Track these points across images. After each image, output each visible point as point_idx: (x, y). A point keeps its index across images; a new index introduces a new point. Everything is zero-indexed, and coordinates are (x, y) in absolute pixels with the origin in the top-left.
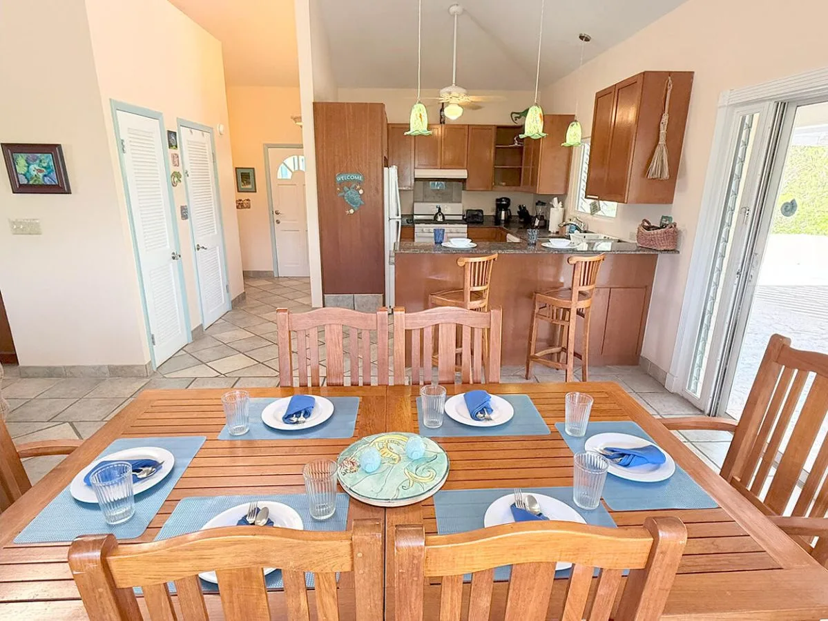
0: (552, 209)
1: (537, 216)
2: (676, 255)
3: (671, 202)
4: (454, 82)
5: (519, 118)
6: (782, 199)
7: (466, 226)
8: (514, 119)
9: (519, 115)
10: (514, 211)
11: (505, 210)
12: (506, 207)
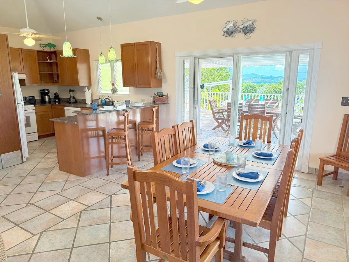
0: (86, 93)
1: (71, 97)
2: (168, 105)
3: (161, 87)
4: (28, 26)
5: (45, 47)
6: (200, 84)
7: (34, 105)
8: (42, 47)
9: (45, 46)
10: (52, 96)
11: (48, 96)
12: (47, 94)
